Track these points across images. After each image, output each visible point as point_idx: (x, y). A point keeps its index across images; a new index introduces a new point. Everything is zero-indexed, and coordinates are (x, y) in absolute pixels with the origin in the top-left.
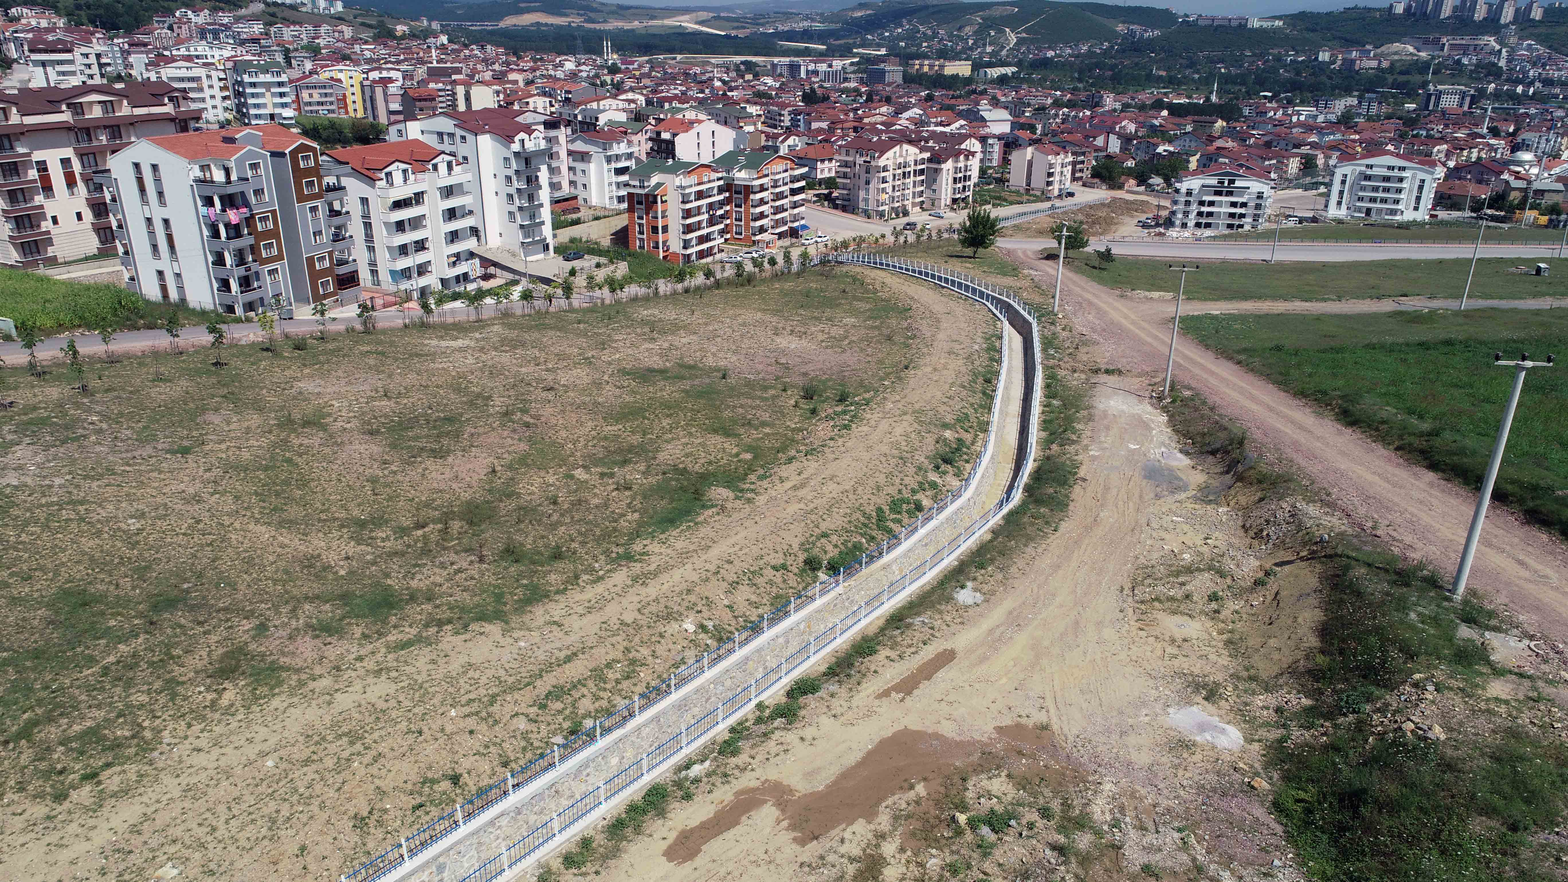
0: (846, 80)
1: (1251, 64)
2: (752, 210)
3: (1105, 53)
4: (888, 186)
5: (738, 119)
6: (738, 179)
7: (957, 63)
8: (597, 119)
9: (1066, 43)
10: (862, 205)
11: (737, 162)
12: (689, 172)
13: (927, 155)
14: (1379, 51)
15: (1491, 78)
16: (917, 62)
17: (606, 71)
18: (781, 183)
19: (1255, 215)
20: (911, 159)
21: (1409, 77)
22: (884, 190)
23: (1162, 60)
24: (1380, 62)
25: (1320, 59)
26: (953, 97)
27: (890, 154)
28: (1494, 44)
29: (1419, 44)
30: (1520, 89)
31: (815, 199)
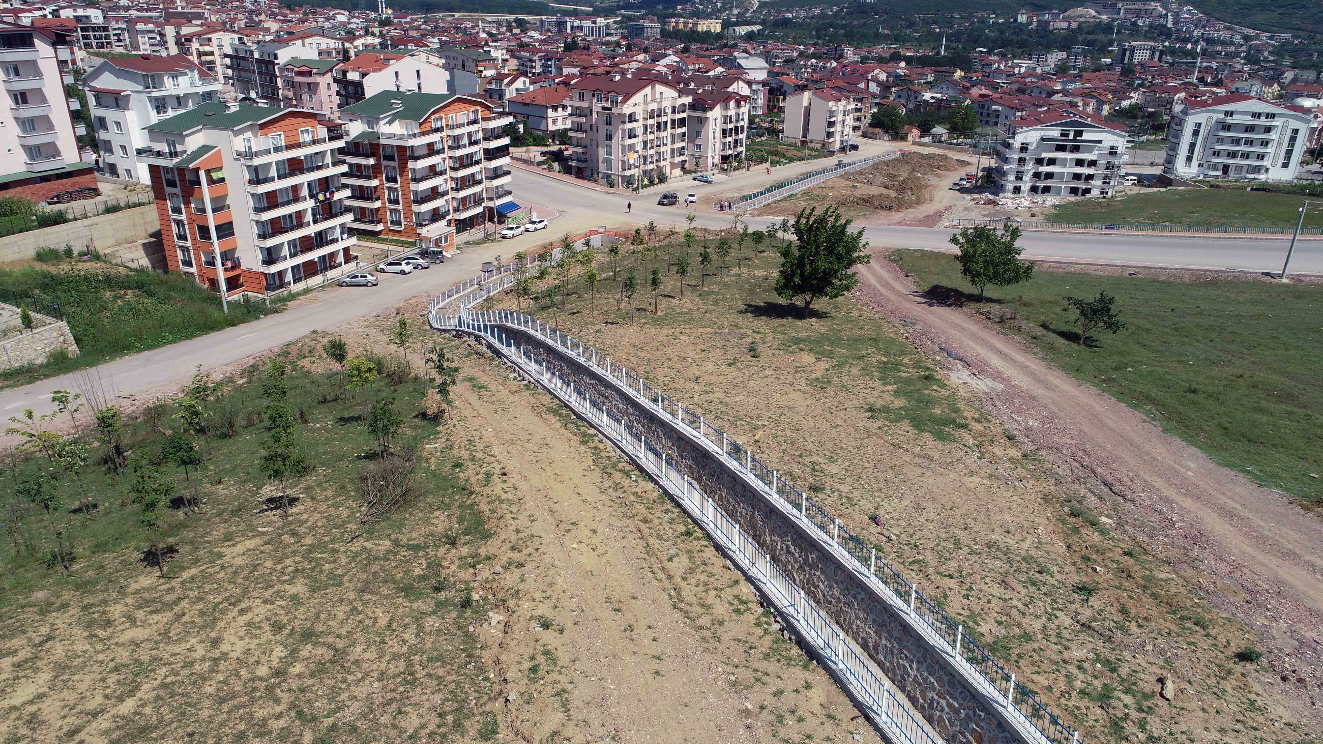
0: (608, 35)
1: (960, 25)
2: (413, 187)
3: (836, 15)
4: (638, 142)
5: (477, 62)
6: (386, 136)
7: (709, 21)
8: (276, 56)
9: (801, 7)
10: (602, 167)
11: (390, 107)
12: (263, 126)
13: (688, 100)
14: (1066, 14)
15: (1163, 37)
16: (673, 20)
17: (376, 24)
18: (465, 141)
19: (1106, 176)
20: (667, 105)
21: (1095, 37)
22: (631, 147)
23: (885, 21)
24: (1070, 23)
25: (1019, 21)
26: (707, 49)
27: (638, 98)
28: (1160, 9)
29: (1100, 8)
30: (1189, 46)
31: (542, 159)
